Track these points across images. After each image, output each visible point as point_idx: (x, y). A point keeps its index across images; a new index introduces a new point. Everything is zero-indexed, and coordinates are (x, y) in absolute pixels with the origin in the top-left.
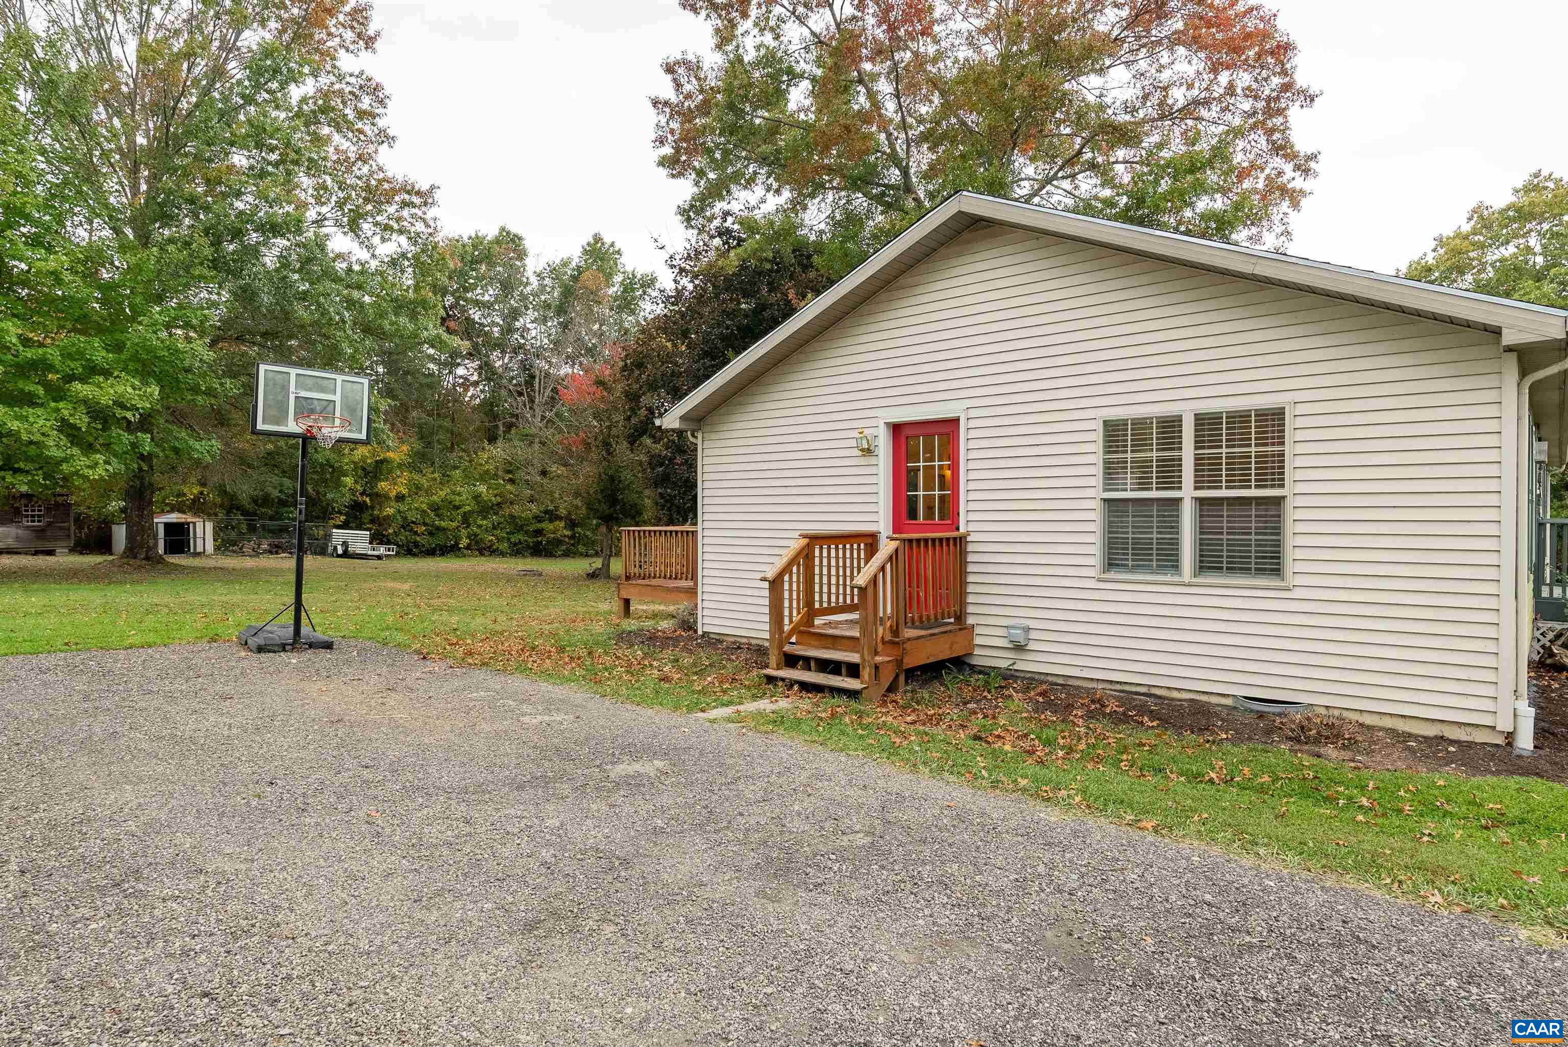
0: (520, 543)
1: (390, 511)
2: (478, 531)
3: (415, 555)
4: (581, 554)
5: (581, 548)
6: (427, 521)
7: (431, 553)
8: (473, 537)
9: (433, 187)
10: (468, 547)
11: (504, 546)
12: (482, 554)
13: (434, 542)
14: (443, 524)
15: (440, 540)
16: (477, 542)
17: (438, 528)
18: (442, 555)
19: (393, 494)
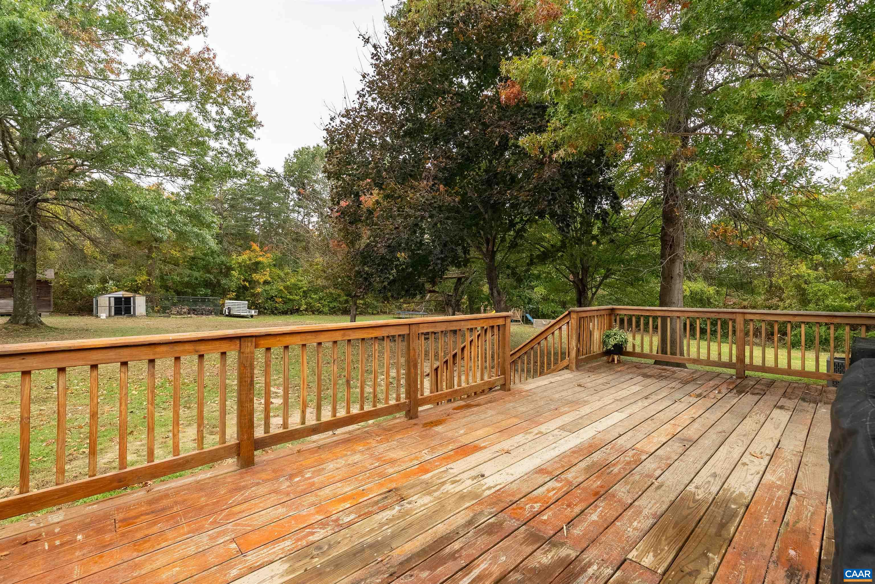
0: (335, 307)
1: (259, 290)
2: (311, 301)
3: (276, 314)
4: (369, 314)
5: (370, 311)
6: (283, 295)
7: (285, 313)
8: (308, 304)
9: (248, 77)
10: (306, 310)
11: (326, 309)
12: (313, 313)
13: (286, 307)
14: (291, 297)
15: (289, 306)
16: (311, 307)
17: (290, 300)
18: (291, 314)
19: (261, 281)
